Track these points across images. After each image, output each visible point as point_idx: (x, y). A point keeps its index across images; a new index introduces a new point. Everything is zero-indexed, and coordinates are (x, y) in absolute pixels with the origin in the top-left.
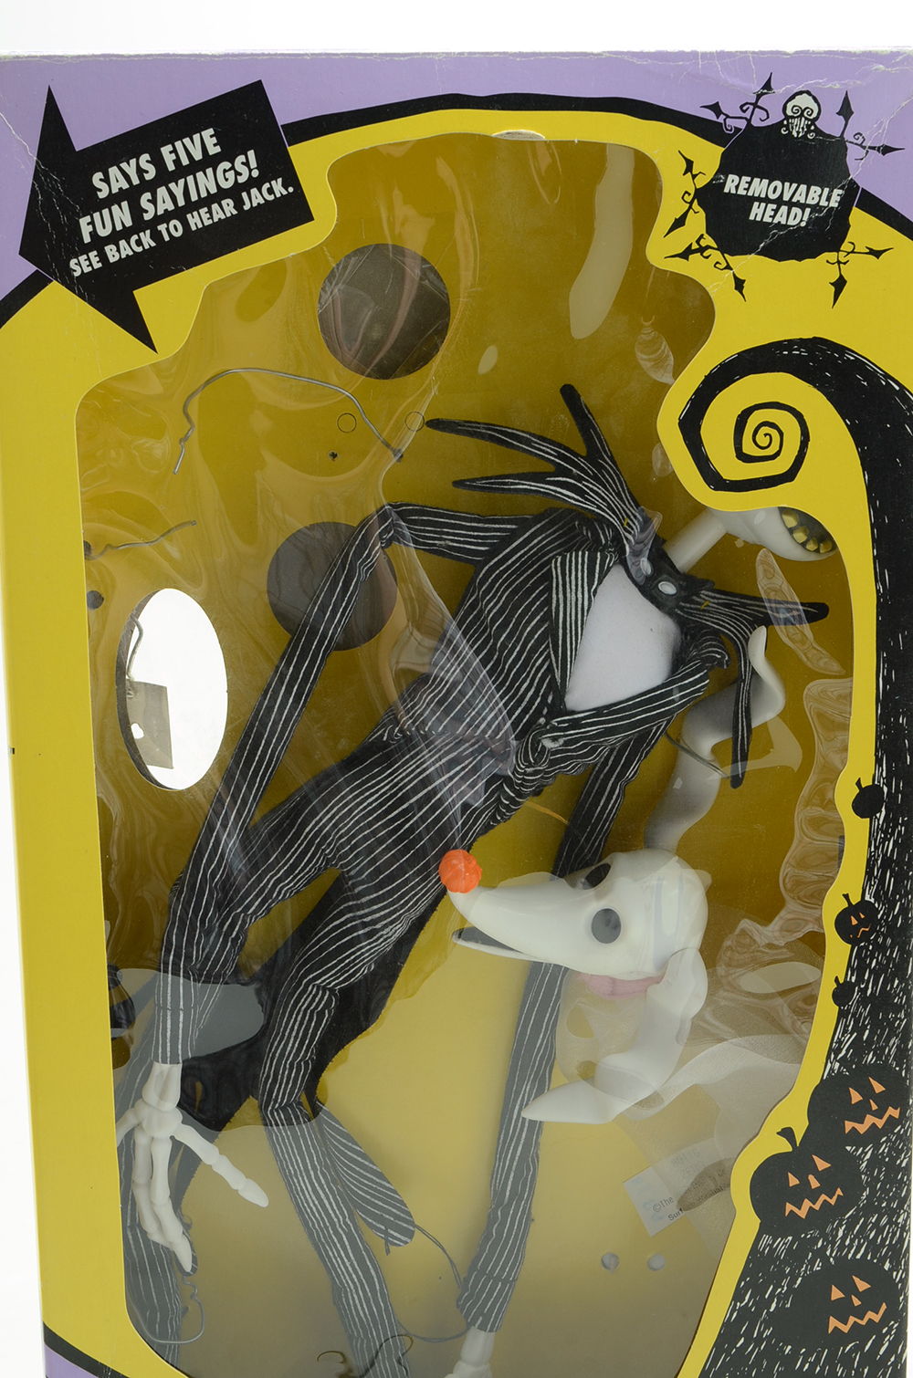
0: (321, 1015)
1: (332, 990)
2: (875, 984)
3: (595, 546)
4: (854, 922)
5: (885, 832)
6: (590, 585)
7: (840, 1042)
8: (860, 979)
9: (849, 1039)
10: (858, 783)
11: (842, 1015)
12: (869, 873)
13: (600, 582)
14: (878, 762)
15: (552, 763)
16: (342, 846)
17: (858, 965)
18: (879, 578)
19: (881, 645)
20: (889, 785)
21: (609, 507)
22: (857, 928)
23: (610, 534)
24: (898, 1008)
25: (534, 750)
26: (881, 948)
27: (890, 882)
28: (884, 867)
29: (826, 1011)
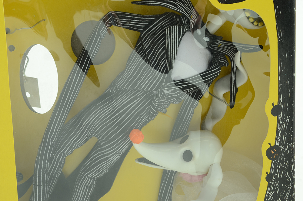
0: (90, 187)
1: (94, 179)
2: (280, 174)
3: (181, 24)
4: (273, 152)
5: (283, 121)
6: (179, 37)
7: (269, 194)
8: (275, 172)
9: (272, 193)
10: (273, 104)
11: (269, 185)
12: (277, 135)
13: (182, 36)
14: (280, 97)
15: (168, 99)
16: (97, 128)
17: (274, 168)
18: (278, 33)
19: (280, 56)
20: (283, 105)
21: (186, 11)
22: (274, 154)
23: (186, 20)
24: (288, 182)
25: (161, 94)
26: (282, 162)
27: (285, 138)
28: (282, 133)
29: (264, 184)
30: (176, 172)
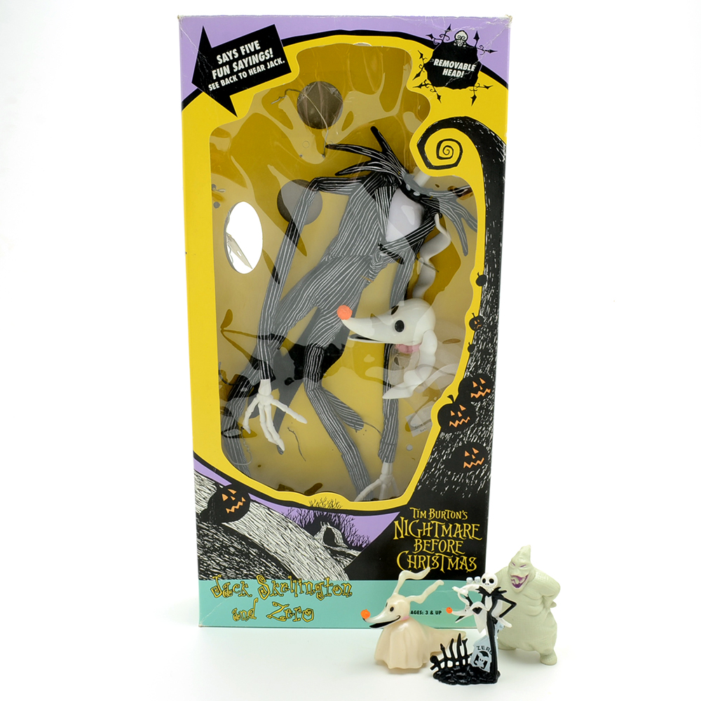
0: (319, 356)
1: (322, 348)
2: (483, 345)
3: (389, 184)
4: (476, 323)
5: (487, 291)
6: (389, 198)
7: (470, 365)
8: (477, 343)
9: (473, 364)
10: (478, 274)
11: (471, 356)
12: (481, 306)
13: (392, 196)
14: (485, 266)
15: (385, 261)
16: (318, 299)
17: (477, 339)
18: (487, 202)
19: (487, 225)
20: (489, 275)
21: (392, 169)
22: (477, 325)
23: (393, 179)
24: (490, 354)
25: (378, 257)
26: (485, 333)
27: (488, 309)
28: (486, 304)
29: (466, 354)
30: (392, 345)
